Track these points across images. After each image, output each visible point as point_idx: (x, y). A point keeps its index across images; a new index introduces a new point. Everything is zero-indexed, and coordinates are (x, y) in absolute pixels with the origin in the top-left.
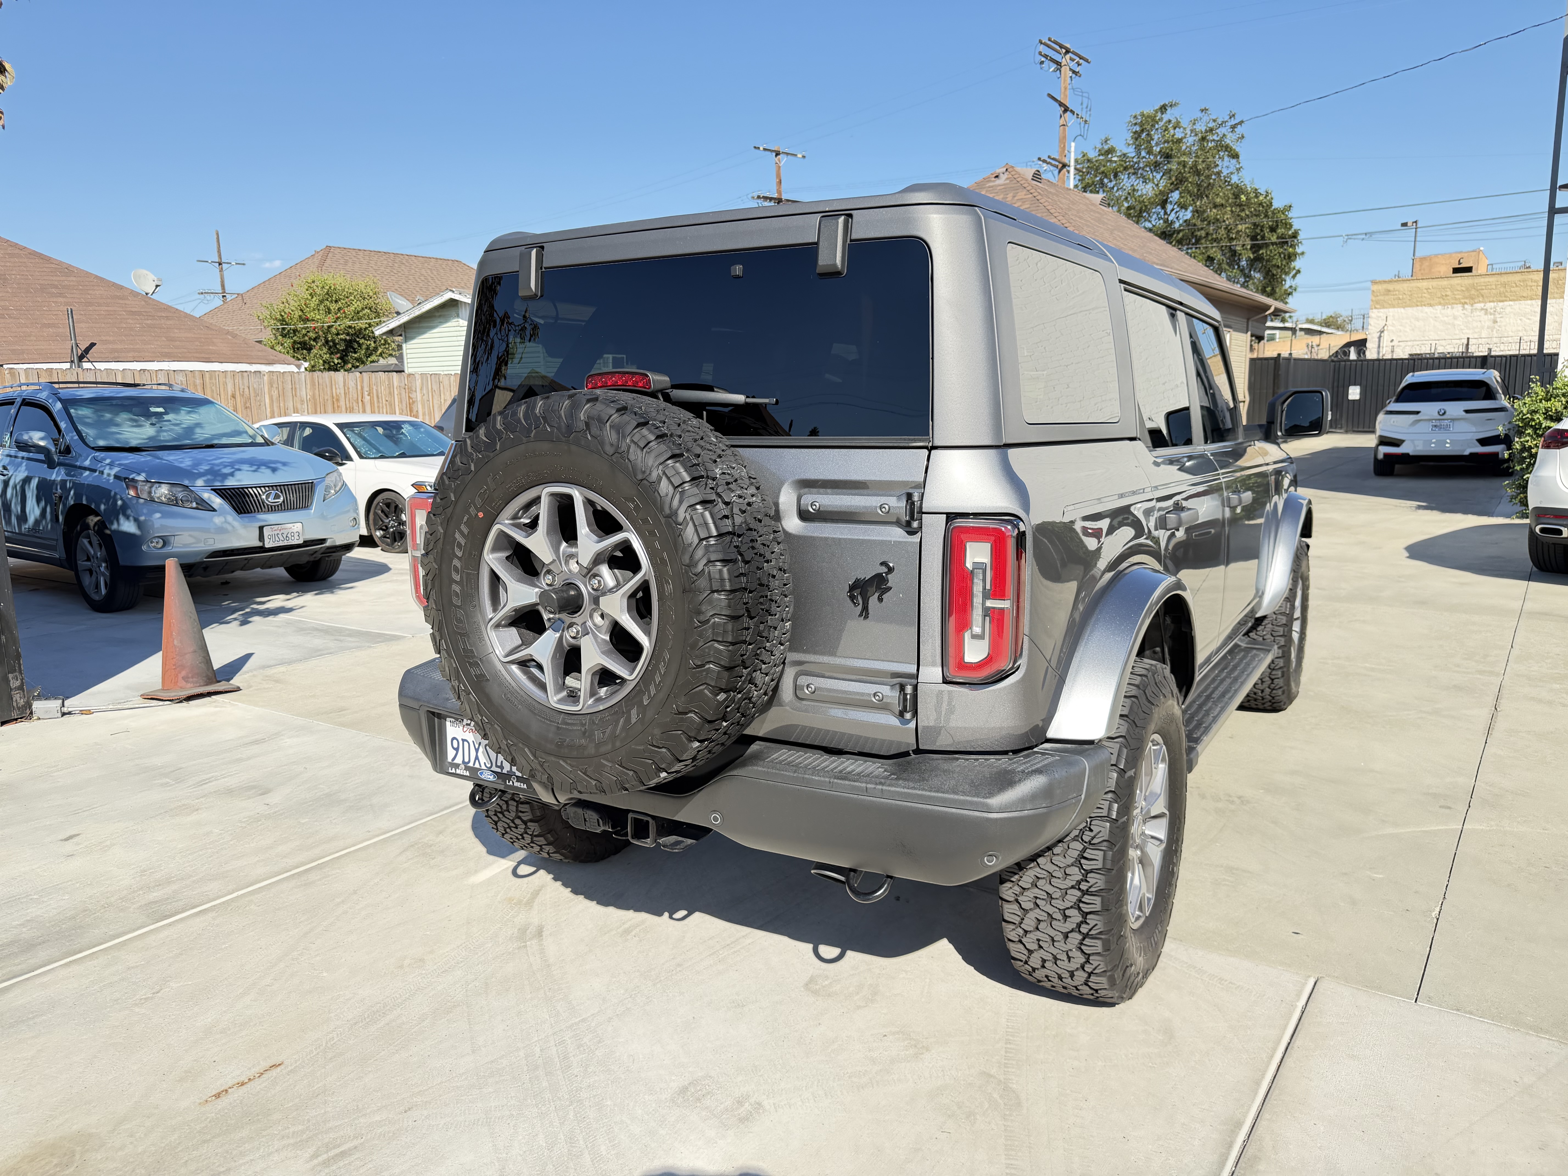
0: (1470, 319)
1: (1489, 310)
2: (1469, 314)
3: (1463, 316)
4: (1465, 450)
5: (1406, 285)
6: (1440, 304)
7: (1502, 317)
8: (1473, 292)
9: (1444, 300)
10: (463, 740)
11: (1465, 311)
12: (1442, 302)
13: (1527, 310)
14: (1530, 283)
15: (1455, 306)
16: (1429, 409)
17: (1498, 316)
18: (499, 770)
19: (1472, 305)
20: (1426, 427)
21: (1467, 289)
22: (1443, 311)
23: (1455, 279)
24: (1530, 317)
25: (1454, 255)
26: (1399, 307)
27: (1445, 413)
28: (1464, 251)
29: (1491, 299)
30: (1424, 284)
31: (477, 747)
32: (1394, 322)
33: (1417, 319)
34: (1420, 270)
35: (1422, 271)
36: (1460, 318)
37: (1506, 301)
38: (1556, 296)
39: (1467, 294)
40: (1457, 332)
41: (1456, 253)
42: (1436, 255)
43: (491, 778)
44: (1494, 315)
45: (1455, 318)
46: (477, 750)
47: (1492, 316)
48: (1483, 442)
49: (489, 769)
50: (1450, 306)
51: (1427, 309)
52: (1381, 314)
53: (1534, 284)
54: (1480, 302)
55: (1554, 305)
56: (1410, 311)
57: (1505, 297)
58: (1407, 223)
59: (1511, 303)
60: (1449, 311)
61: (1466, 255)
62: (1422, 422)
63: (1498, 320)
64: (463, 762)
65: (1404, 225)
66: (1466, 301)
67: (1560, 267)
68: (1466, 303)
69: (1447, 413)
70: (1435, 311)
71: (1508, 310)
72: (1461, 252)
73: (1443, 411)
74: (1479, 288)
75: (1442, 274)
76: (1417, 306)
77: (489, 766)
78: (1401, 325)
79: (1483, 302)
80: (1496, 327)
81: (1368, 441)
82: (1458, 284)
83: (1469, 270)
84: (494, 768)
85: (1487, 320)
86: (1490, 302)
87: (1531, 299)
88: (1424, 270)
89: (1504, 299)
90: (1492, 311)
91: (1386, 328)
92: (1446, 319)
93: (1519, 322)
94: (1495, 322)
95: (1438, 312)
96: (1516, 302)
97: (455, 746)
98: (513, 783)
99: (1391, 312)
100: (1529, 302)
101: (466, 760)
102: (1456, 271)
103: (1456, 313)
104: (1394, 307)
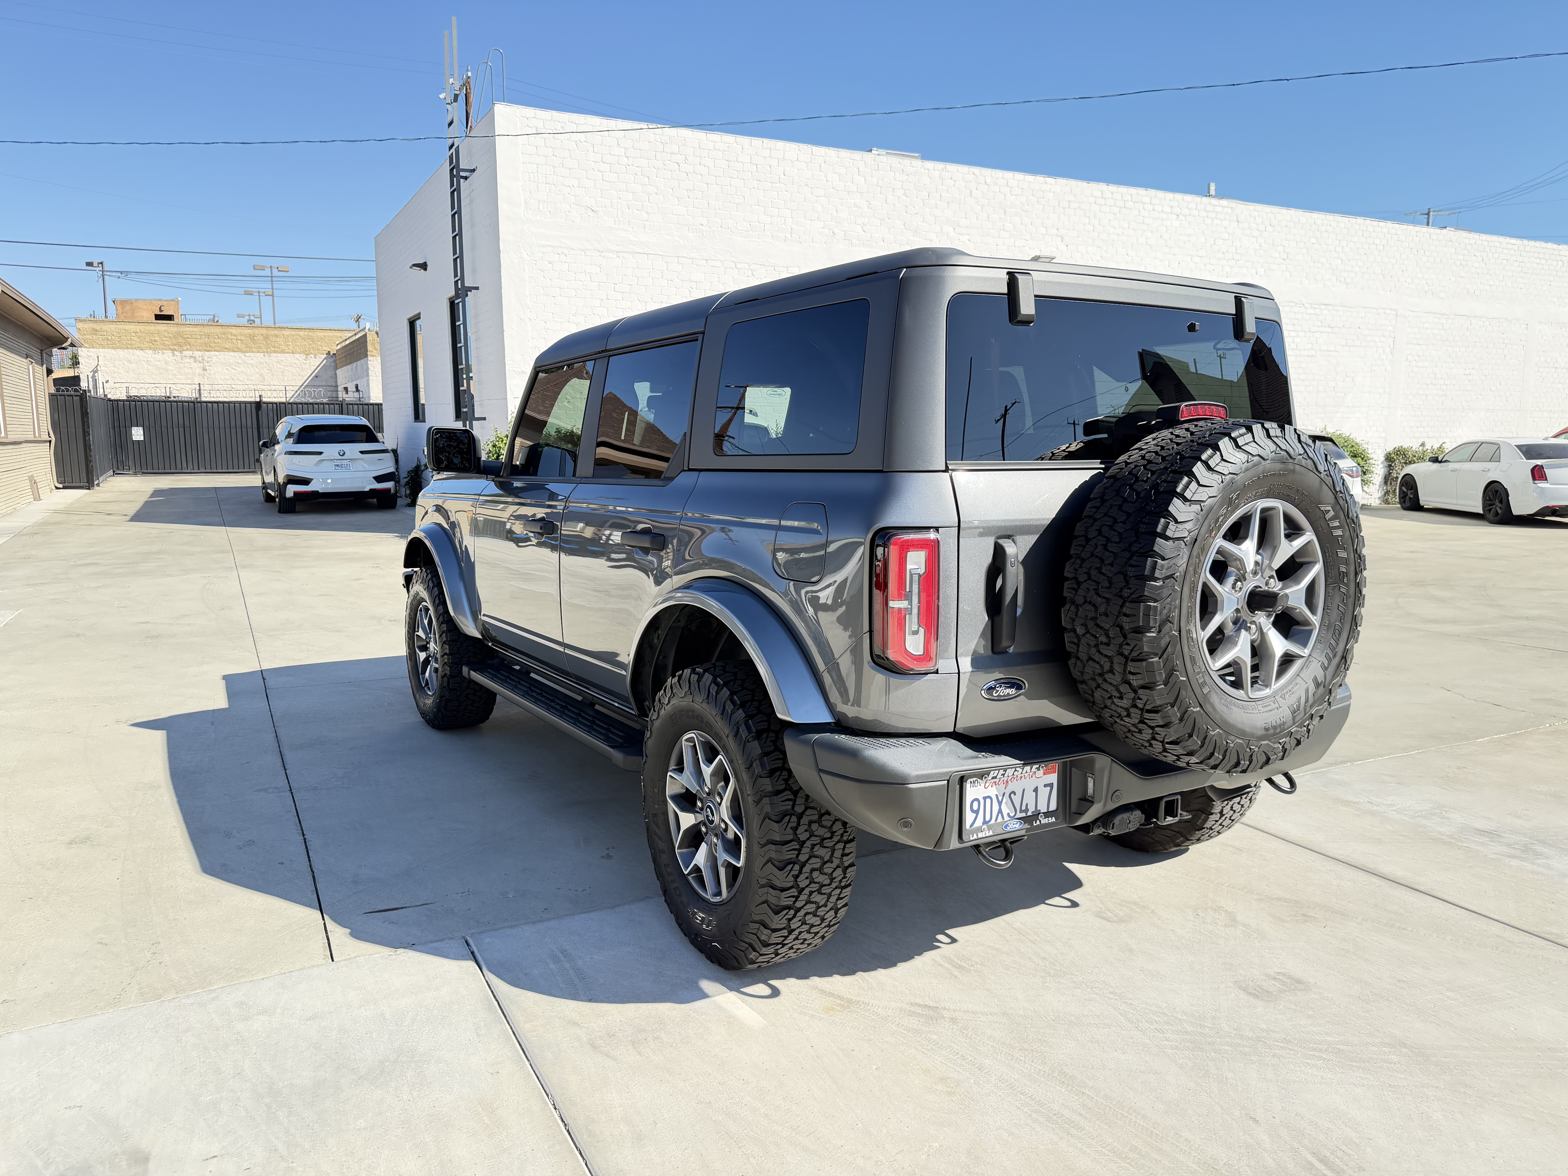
0: (181, 365)
1: (198, 358)
2: (180, 361)
3: (174, 361)
4: (365, 487)
5: (113, 327)
6: (151, 348)
7: (209, 366)
8: (180, 340)
9: (154, 345)
10: (985, 798)
11: (175, 358)
12: (152, 346)
13: (231, 361)
14: (230, 337)
15: (165, 351)
16: (331, 450)
17: (206, 364)
18: (1024, 815)
19: (181, 352)
20: (328, 466)
21: (174, 337)
22: (153, 355)
23: (161, 325)
24: (235, 368)
25: (154, 302)
26: (109, 348)
27: (344, 454)
28: (163, 299)
29: (198, 348)
30: (131, 327)
31: (1000, 798)
32: (106, 363)
33: (130, 361)
34: (123, 313)
35: (125, 314)
36: (172, 364)
37: (212, 351)
38: (254, 350)
39: (174, 341)
40: (171, 377)
41: (156, 300)
42: (137, 300)
43: (1017, 826)
44: (203, 363)
45: (167, 363)
46: (1000, 803)
47: (202, 364)
48: (379, 479)
49: (1013, 818)
50: (160, 352)
51: (138, 352)
52: (92, 354)
53: (233, 337)
54: (187, 350)
55: (253, 358)
56: (121, 352)
57: (210, 347)
58: (92, 263)
59: (216, 353)
60: (159, 356)
61: (166, 303)
62: (325, 461)
63: (207, 368)
64: (985, 822)
65: (89, 264)
66: (175, 347)
67: (253, 325)
68: (175, 349)
69: (346, 455)
70: (146, 355)
71: (215, 359)
72: (160, 300)
73: (343, 452)
74: (185, 336)
75: (145, 320)
76: (128, 348)
77: (1012, 815)
78: (114, 367)
79: (191, 350)
80: (206, 374)
81: (253, 480)
82: (165, 331)
83: (169, 318)
84: (1019, 815)
85: (197, 368)
86: (197, 350)
87: (234, 351)
88: (126, 313)
89: (209, 348)
90: (200, 359)
91: (99, 367)
92: (158, 363)
93: (226, 371)
94: (205, 370)
95: (150, 356)
96: (221, 353)
97: (975, 807)
98: (1040, 821)
99: (101, 352)
100: (232, 353)
101: (987, 819)
102: (158, 317)
103: (167, 359)
104: (104, 348)
